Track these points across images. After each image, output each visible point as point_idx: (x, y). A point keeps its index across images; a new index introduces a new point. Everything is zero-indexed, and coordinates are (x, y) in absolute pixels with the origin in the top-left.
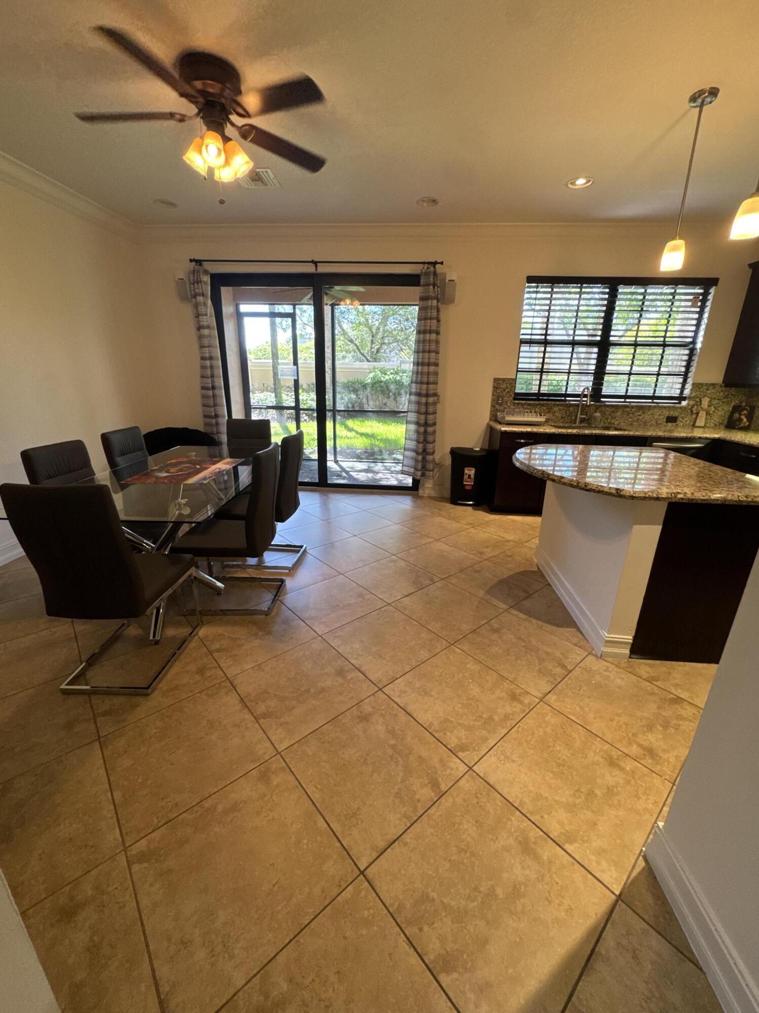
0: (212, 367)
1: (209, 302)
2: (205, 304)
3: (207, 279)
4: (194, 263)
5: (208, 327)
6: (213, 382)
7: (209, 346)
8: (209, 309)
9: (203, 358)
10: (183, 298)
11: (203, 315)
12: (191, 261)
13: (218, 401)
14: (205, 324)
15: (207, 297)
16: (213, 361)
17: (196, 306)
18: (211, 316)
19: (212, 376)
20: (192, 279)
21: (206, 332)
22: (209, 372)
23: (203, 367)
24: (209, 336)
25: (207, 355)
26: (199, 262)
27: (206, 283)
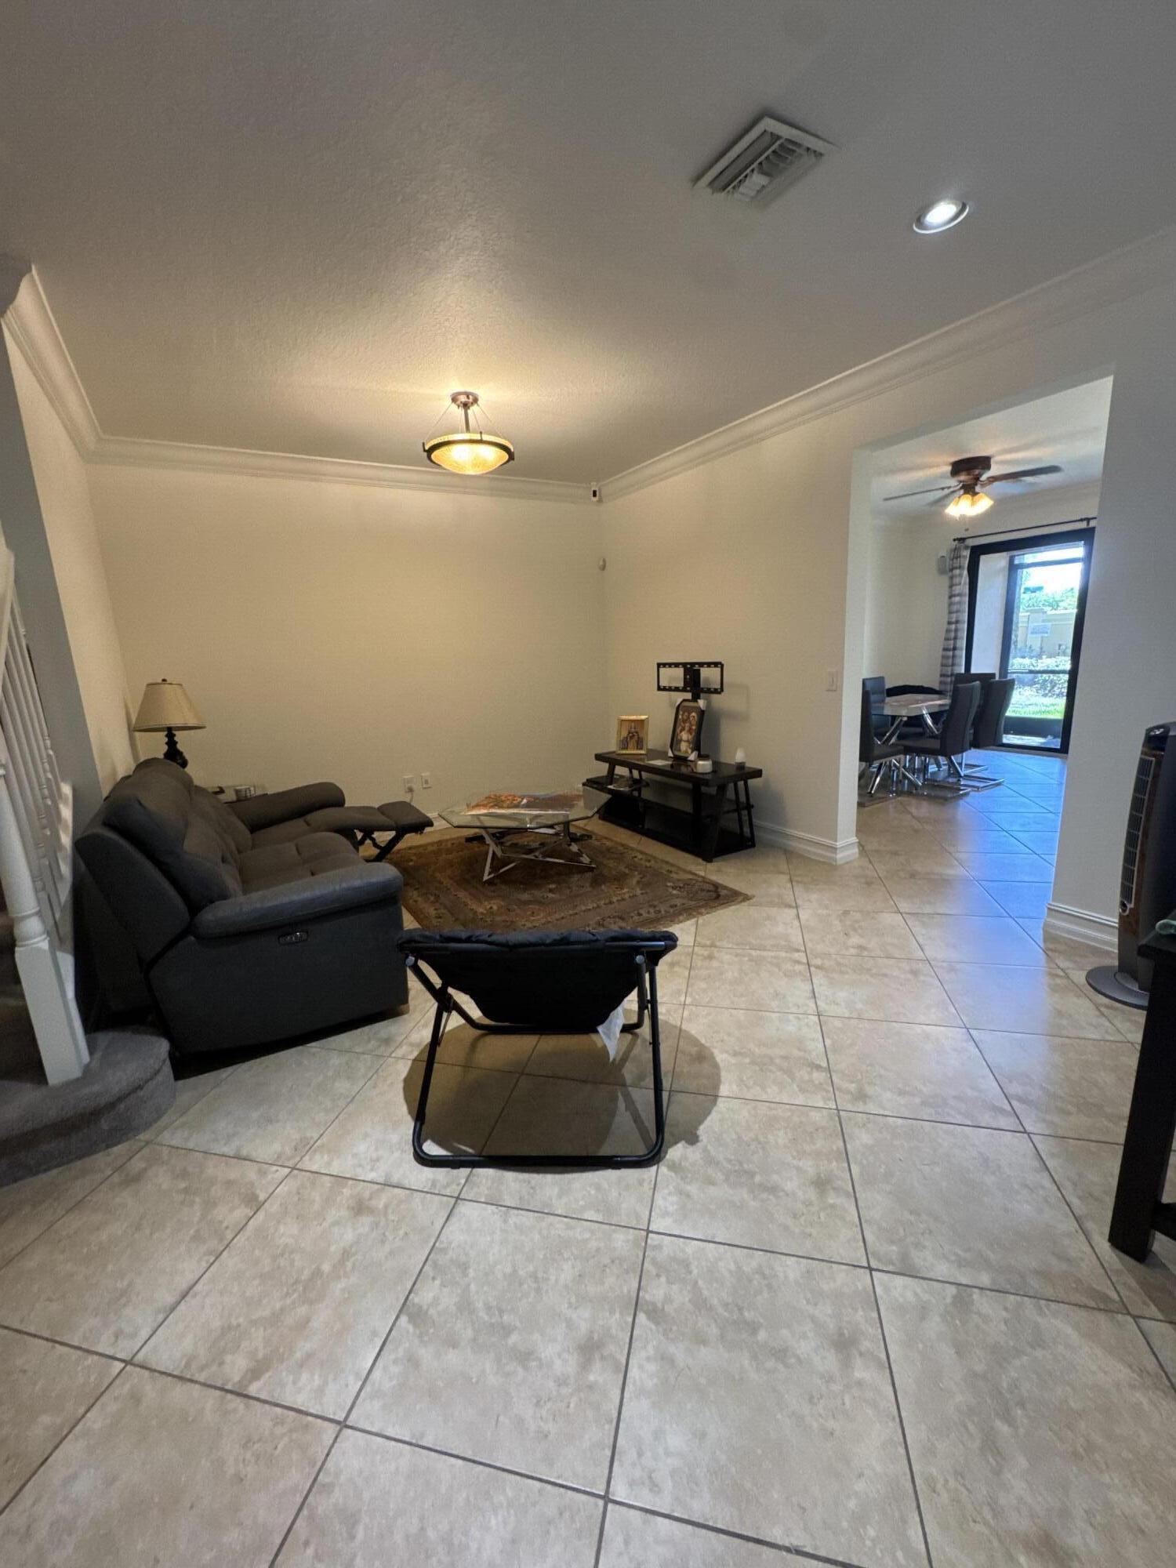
0: (956, 630)
1: (965, 572)
2: (961, 575)
3: (967, 553)
4: (957, 542)
5: (959, 595)
6: (955, 644)
7: (957, 611)
8: (963, 578)
9: (949, 623)
10: (942, 571)
11: (956, 585)
12: (954, 540)
13: (957, 661)
14: (957, 592)
15: (963, 568)
16: (958, 625)
17: (952, 578)
18: (965, 584)
19: (955, 638)
20: (952, 555)
21: (957, 599)
22: (952, 635)
23: (948, 631)
24: (960, 603)
25: (954, 620)
26: (962, 540)
27: (965, 557)
